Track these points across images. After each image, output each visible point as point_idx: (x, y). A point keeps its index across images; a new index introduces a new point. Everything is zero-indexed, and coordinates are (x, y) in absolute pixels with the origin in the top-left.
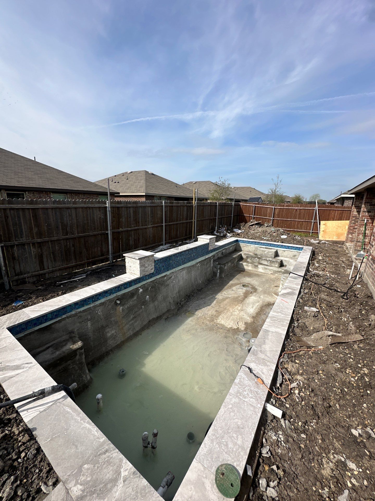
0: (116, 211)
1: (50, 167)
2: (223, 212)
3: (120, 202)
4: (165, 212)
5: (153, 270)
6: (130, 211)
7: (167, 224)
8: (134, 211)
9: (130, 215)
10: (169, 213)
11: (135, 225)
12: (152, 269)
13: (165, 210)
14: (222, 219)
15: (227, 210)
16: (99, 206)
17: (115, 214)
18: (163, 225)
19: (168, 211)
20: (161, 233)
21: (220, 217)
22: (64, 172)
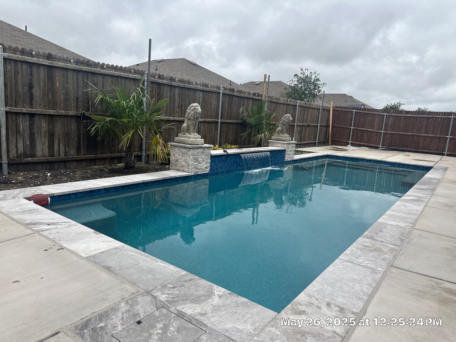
0: (155, 89)
1: (46, 41)
2: (305, 117)
3: (162, 76)
4: (222, 102)
5: (208, 170)
6: (174, 92)
7: (223, 121)
8: (179, 94)
9: (174, 98)
10: (227, 105)
11: (180, 114)
12: (206, 168)
13: (222, 99)
14: (303, 128)
15: (311, 116)
16: (134, 78)
17: (154, 93)
18: (218, 122)
19: (227, 102)
20: (214, 133)
21: (299, 124)
22: (67, 50)
